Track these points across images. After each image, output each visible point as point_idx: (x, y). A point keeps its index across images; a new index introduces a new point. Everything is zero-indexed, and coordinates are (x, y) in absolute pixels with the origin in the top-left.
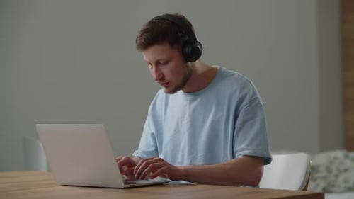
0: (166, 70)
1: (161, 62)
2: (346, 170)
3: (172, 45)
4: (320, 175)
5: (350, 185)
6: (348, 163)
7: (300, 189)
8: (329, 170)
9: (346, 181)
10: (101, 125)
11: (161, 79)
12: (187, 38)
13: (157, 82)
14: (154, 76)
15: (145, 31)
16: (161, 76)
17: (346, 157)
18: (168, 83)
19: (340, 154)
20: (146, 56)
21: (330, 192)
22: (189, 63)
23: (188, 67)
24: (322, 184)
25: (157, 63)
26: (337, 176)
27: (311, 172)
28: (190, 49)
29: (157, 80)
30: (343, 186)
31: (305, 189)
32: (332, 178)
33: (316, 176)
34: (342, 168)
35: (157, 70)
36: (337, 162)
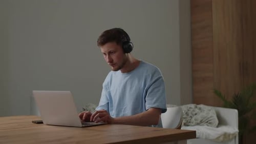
0: (114, 57)
2: (196, 114)
6: (197, 110)
8: (187, 114)
9: (196, 120)
10: (69, 92)
11: (111, 61)
13: (109, 63)
17: (196, 107)
18: (115, 64)
19: (193, 106)
20: (103, 49)
22: (126, 54)
23: (125, 56)
25: (110, 53)
26: (191, 117)
30: (195, 122)
32: (189, 118)
34: (194, 113)
36: (192, 110)
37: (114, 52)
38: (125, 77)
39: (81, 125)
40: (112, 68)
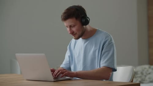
1: (72, 26)
2: (149, 74)
3: (77, 18)
4: (138, 75)
5: (152, 80)
6: (150, 70)
7: (130, 82)
8: (142, 73)
9: (149, 78)
12: (83, 16)
14: (69, 32)
15: (65, 13)
16: (72, 32)
17: (150, 68)
19: (147, 66)
21: (142, 83)
22: (84, 26)
23: (84, 28)
24: (139, 79)
25: (70, 27)
26: (145, 76)
27: (134, 75)
28: (84, 20)
29: (70, 34)
30: (148, 80)
31: (132, 81)
32: (143, 77)
33: (136, 76)
34: (148, 72)
35: (70, 30)
36: (146, 70)
37: (74, 26)
38: (85, 42)
39: (53, 80)
40: (74, 37)
